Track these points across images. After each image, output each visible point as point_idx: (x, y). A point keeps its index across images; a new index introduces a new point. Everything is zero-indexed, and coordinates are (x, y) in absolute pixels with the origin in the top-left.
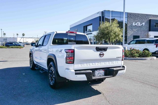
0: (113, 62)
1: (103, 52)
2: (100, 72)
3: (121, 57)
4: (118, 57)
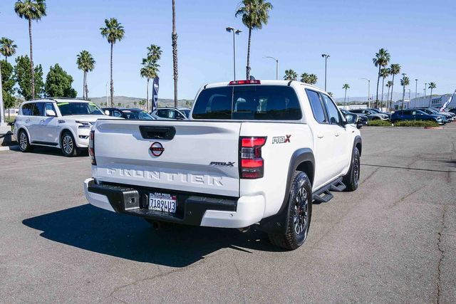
0: (202, 177)
1: (162, 142)
2: (164, 200)
3: (231, 164)
4: (216, 163)
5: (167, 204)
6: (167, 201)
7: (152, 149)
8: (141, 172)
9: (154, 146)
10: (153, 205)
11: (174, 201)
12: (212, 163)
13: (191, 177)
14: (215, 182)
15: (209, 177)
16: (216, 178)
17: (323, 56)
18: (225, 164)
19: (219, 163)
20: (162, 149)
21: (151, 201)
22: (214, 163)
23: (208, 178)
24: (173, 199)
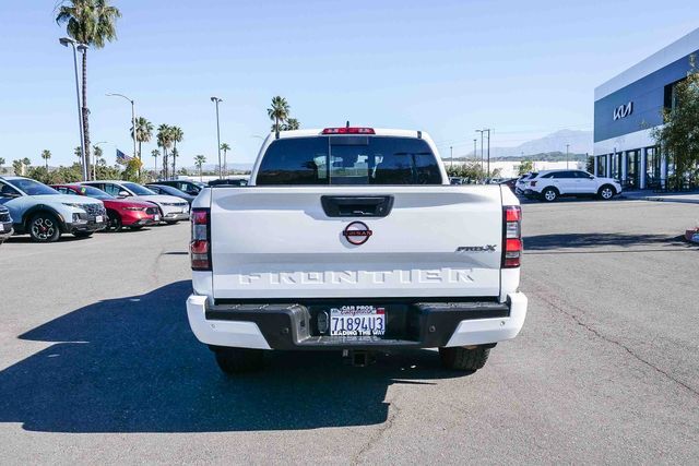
0: (438, 271)
1: (368, 221)
2: (361, 317)
3: (491, 248)
4: (467, 249)
5: (366, 323)
6: (367, 317)
7: (347, 233)
8: (318, 275)
9: (350, 229)
10: (339, 328)
11: (380, 316)
12: (459, 249)
13: (419, 274)
14: (461, 276)
15: (450, 270)
16: (462, 271)
17: (212, 99)
18: (481, 249)
19: (471, 248)
20: (367, 233)
21: (333, 322)
22: (463, 248)
23: (449, 273)
24: (378, 312)
